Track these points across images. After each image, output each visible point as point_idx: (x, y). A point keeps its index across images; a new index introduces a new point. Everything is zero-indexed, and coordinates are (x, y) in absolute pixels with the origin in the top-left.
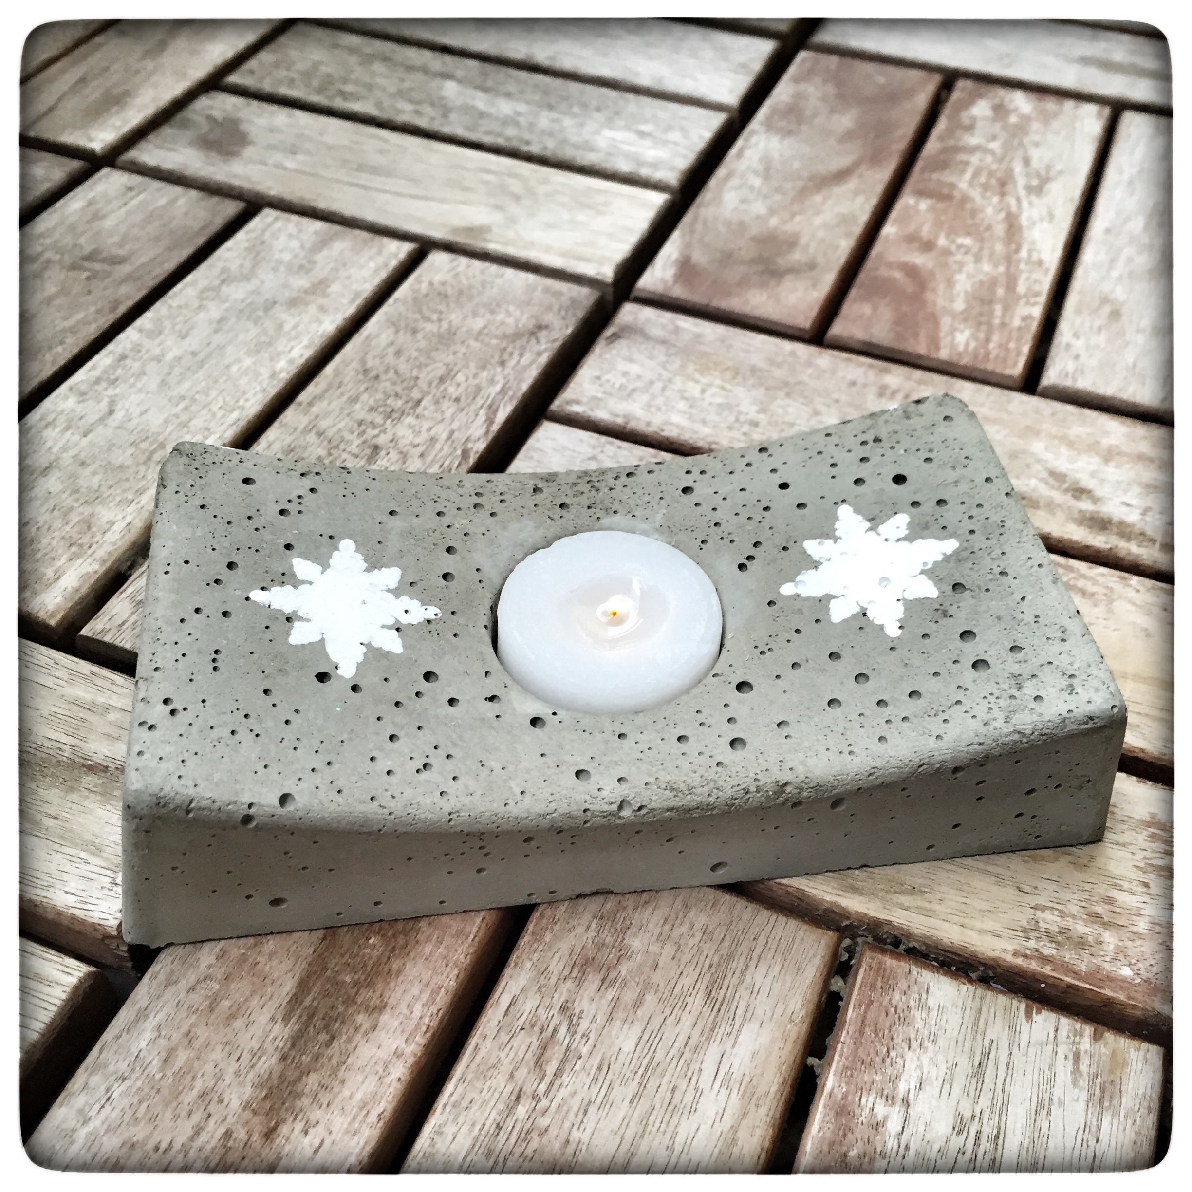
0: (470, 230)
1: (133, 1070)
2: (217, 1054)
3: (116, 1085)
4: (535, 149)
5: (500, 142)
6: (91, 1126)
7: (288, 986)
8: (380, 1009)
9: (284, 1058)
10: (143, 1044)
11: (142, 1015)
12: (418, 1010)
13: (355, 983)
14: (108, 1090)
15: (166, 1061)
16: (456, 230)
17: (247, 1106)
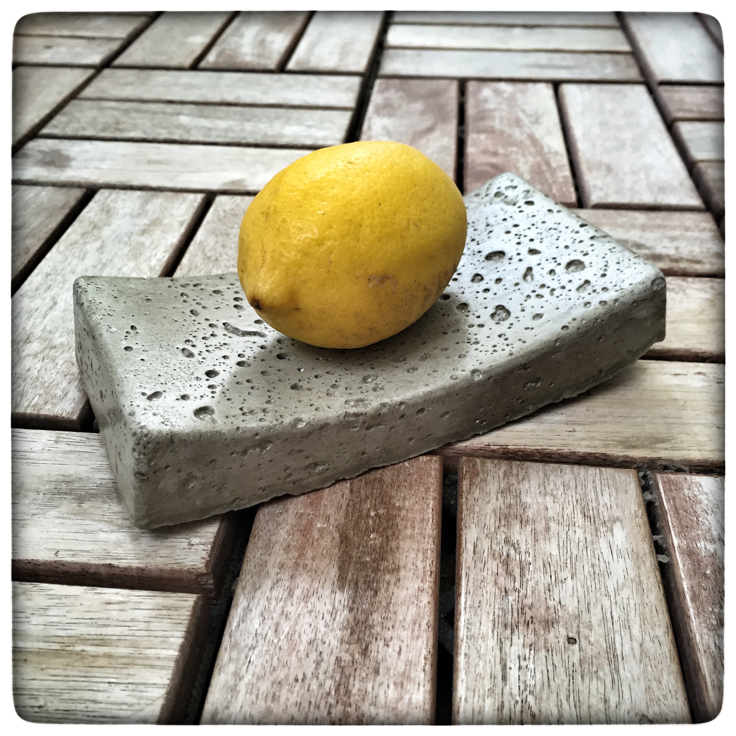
0: (233, 183)
1: (257, 641)
2: (307, 619)
3: (251, 653)
4: (251, 140)
5: (228, 140)
6: (246, 680)
7: (334, 572)
8: (397, 569)
9: (351, 610)
10: (256, 626)
11: (248, 610)
12: (420, 565)
13: (374, 561)
14: (247, 657)
15: (276, 631)
16: (225, 184)
17: (342, 641)
